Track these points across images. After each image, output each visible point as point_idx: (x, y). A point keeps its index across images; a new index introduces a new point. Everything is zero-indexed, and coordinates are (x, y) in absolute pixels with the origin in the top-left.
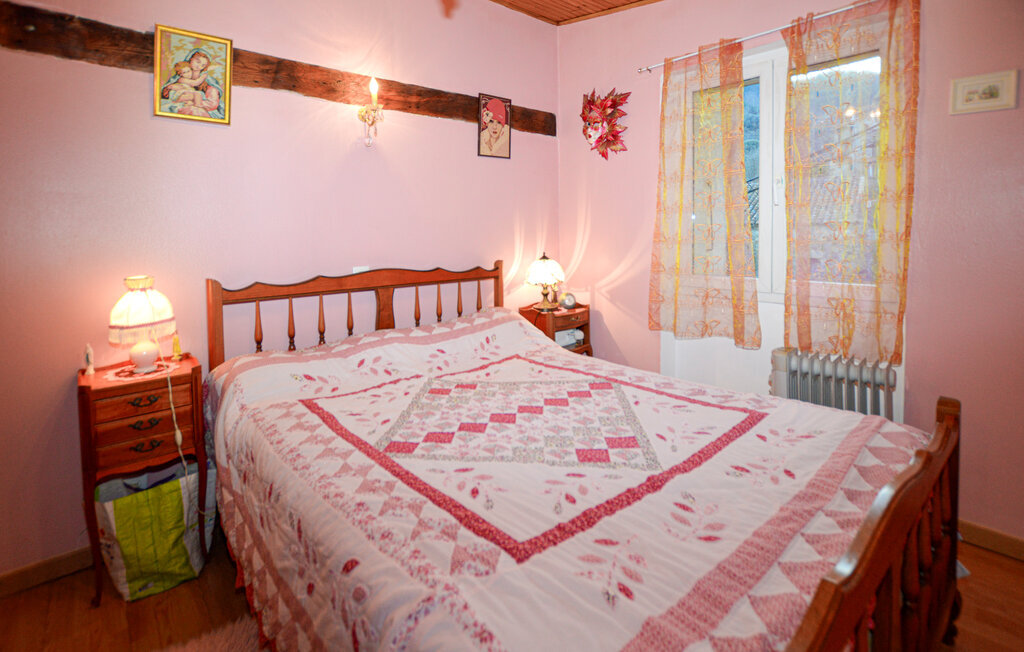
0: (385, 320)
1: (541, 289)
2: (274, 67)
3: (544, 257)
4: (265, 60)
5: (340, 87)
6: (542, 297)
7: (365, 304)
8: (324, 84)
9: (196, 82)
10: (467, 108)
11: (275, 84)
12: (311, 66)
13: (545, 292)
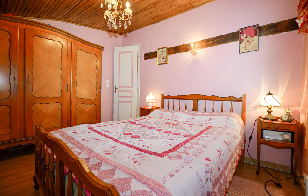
0: (195, 108)
1: (267, 109)
2: (175, 49)
3: (270, 94)
4: (173, 48)
5: (188, 48)
6: (267, 113)
7: (190, 103)
8: (185, 48)
9: (162, 57)
10: (233, 37)
11: (175, 52)
12: (182, 45)
13: (270, 110)
